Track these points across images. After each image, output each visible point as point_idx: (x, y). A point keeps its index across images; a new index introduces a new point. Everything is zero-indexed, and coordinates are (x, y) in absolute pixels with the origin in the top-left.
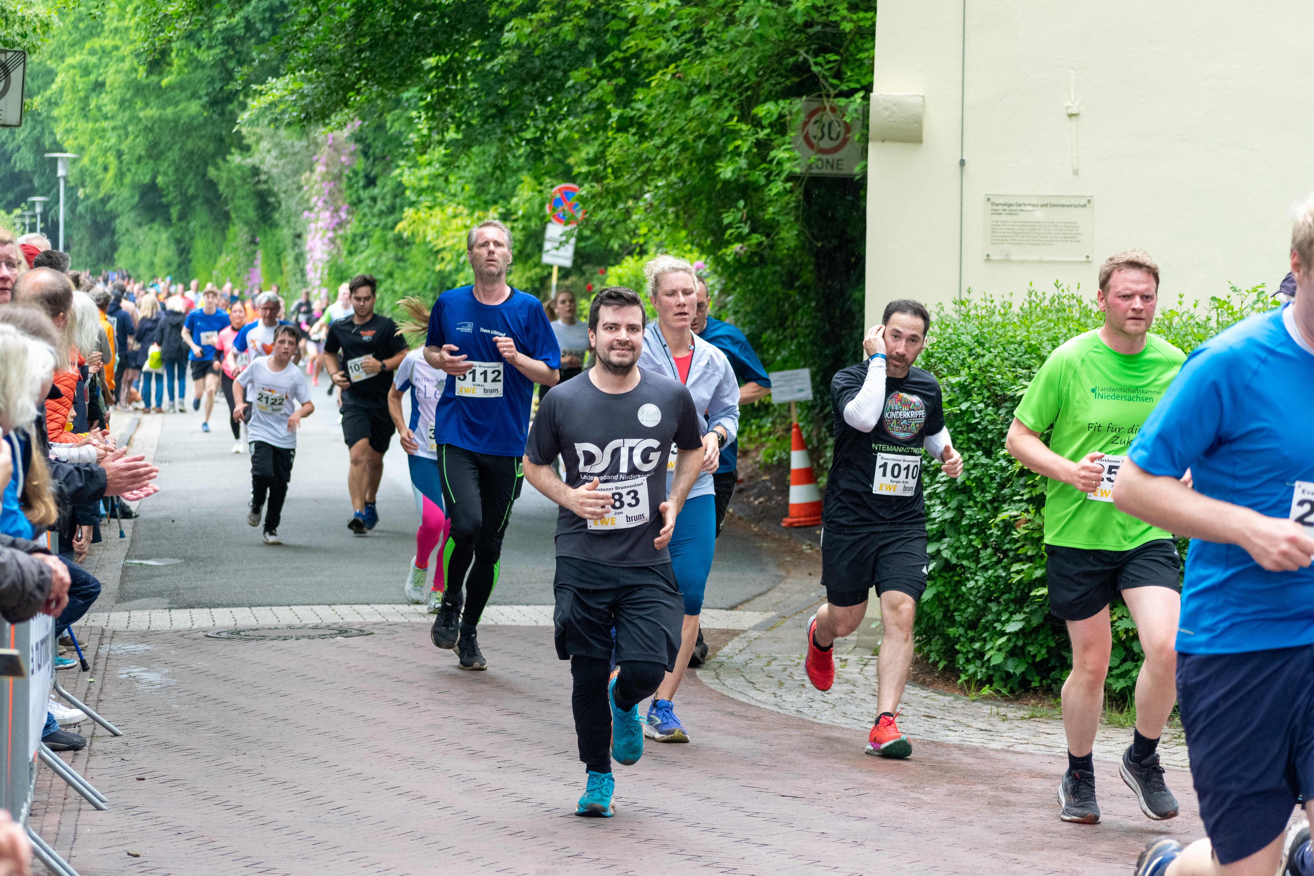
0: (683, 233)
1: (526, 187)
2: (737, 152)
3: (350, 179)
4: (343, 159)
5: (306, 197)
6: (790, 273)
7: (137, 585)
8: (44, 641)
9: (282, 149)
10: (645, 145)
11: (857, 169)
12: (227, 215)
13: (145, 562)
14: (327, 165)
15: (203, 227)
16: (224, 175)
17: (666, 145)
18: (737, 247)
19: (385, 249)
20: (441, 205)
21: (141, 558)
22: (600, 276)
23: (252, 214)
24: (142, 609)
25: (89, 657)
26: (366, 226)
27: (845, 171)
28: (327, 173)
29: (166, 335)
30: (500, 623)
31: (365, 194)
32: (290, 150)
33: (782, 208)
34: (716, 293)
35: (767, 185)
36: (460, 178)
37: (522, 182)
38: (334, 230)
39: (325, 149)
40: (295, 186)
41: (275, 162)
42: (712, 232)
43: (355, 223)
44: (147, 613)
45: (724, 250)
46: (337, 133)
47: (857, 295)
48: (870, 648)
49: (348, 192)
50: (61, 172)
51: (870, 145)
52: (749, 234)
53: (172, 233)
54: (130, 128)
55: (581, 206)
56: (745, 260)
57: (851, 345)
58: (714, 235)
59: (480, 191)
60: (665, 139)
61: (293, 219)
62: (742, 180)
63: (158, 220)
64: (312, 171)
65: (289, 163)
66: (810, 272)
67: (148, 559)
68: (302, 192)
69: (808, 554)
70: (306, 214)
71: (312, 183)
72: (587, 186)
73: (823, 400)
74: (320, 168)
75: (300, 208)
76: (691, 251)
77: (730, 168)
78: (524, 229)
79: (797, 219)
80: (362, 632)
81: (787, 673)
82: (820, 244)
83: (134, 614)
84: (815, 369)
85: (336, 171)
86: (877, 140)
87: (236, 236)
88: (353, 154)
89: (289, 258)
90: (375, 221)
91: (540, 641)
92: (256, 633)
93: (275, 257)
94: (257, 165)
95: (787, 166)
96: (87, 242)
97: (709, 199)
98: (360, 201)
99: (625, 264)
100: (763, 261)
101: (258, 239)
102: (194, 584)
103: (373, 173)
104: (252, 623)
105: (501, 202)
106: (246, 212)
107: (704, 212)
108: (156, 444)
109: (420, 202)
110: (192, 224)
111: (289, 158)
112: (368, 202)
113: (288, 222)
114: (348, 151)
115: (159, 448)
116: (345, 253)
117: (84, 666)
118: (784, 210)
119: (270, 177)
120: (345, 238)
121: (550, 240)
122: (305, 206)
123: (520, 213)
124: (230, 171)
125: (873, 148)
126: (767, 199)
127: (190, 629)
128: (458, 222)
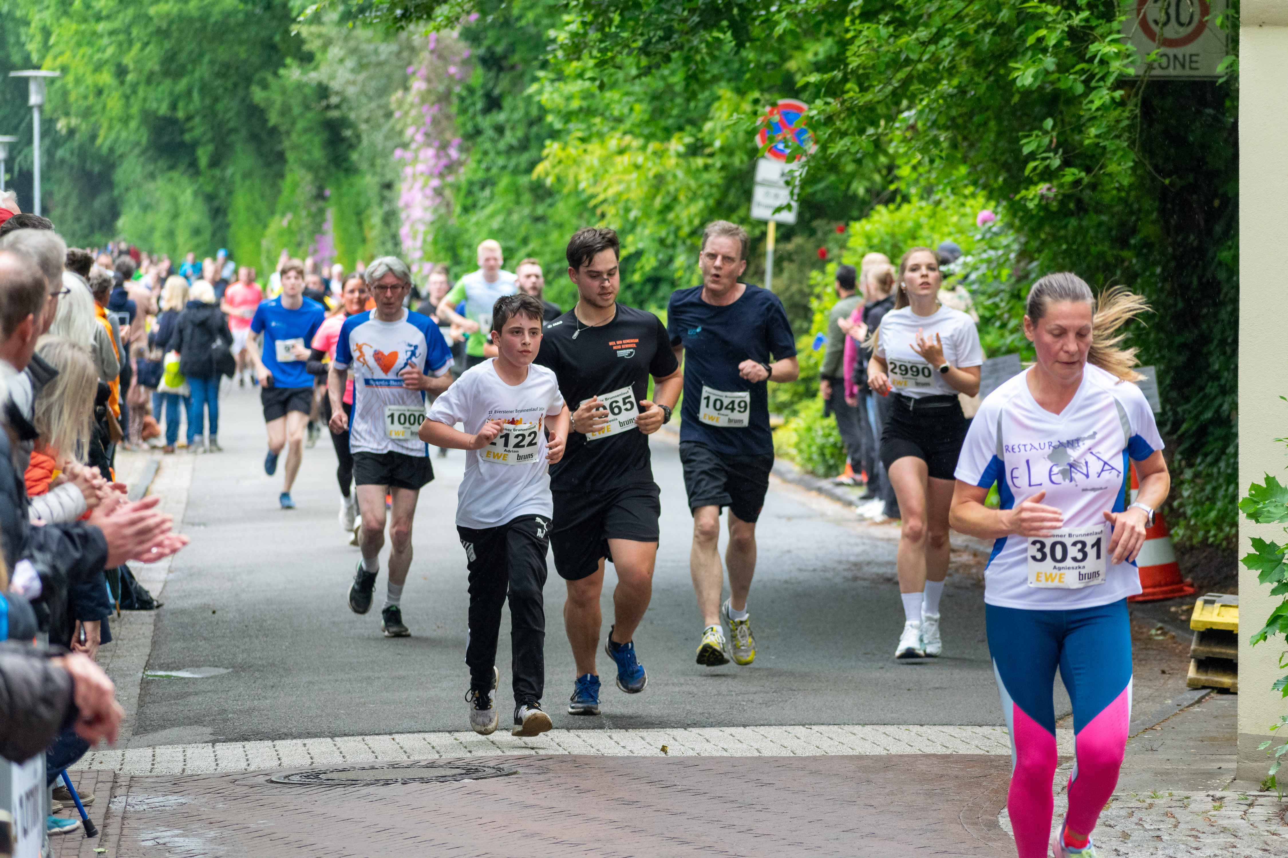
0: (963, 170)
1: (725, 105)
2: (1040, 47)
3: (462, 99)
4: (453, 70)
5: (398, 127)
6: (1122, 224)
7: (163, 709)
8: (30, 794)
9: (361, 58)
10: (904, 40)
11: (1220, 69)
12: (281, 157)
13: (174, 674)
14: (428, 80)
15: (247, 175)
16: (278, 99)
17: (936, 39)
18: (1042, 188)
19: (518, 202)
20: (601, 136)
21: (168, 668)
22: (838, 235)
23: (318, 154)
24: (171, 743)
25: (95, 815)
26: (488, 169)
27: (1202, 71)
28: (429, 91)
29: (187, 338)
30: (704, 754)
31: (486, 122)
32: (374, 59)
33: (1110, 129)
34: (1012, 256)
35: (1086, 94)
36: (627, 94)
37: (719, 98)
38: (441, 175)
39: (425, 55)
40: (381, 113)
41: (351, 77)
42: (1006, 166)
43: (472, 164)
44: (180, 748)
45: (1023, 193)
46: (445, 32)
47: (1224, 255)
48: (1257, 780)
49: (460, 119)
50: (34, 99)
51: (1242, 31)
52: (1060, 168)
53: (200, 187)
54: (135, 32)
55: (810, 133)
56: (1054, 206)
57: (1217, 329)
58: (1008, 170)
59: (658, 113)
60: (934, 30)
61: (379, 161)
62: (1049, 89)
63: (182, 167)
64: (406, 89)
65: (371, 78)
66: (1153, 222)
67: (178, 669)
68: (392, 121)
69: (1159, 643)
70: (398, 153)
71: (406, 107)
72: (819, 103)
73: (1175, 413)
74: (418, 85)
75: (390, 144)
76: (973, 195)
77: (1031, 71)
78: (723, 168)
79: (1132, 144)
80: (499, 772)
81: (1134, 819)
82: (1167, 181)
83: (160, 750)
84: (1162, 367)
85: (441, 88)
86: (1250, 24)
87: (295, 185)
88: (466, 63)
89: (375, 219)
90: (501, 161)
91: (765, 779)
92: (343, 776)
93: (354, 219)
94: (325, 81)
95: (1116, 66)
96: (74, 201)
97: (999, 118)
98: (478, 132)
99: (875, 217)
100: (1082, 208)
101: (328, 192)
102: (248, 704)
103: (497, 92)
104: (336, 760)
105: (688, 128)
106: (309, 152)
107: (992, 137)
108: (184, 499)
109: (568, 132)
110: (229, 171)
111: (371, 71)
112: (490, 133)
113: (373, 165)
114: (458, 59)
115: (190, 504)
116: (458, 209)
117: (90, 830)
118: (1111, 132)
119: (344, 100)
120: (457, 188)
121: (764, 184)
122: (396, 140)
123: (718, 144)
124: (284, 91)
125: (1245, 36)
126: (1087, 115)
127: (245, 772)
128: (625, 159)
